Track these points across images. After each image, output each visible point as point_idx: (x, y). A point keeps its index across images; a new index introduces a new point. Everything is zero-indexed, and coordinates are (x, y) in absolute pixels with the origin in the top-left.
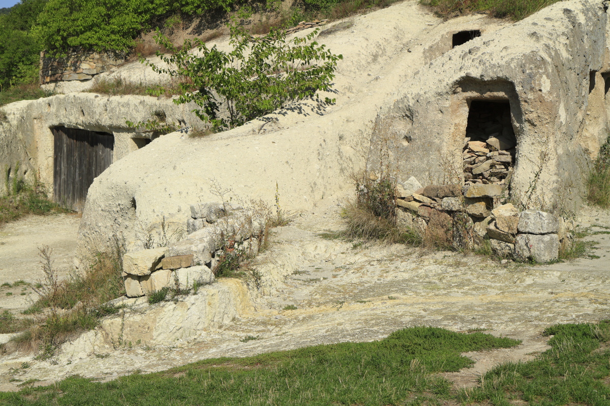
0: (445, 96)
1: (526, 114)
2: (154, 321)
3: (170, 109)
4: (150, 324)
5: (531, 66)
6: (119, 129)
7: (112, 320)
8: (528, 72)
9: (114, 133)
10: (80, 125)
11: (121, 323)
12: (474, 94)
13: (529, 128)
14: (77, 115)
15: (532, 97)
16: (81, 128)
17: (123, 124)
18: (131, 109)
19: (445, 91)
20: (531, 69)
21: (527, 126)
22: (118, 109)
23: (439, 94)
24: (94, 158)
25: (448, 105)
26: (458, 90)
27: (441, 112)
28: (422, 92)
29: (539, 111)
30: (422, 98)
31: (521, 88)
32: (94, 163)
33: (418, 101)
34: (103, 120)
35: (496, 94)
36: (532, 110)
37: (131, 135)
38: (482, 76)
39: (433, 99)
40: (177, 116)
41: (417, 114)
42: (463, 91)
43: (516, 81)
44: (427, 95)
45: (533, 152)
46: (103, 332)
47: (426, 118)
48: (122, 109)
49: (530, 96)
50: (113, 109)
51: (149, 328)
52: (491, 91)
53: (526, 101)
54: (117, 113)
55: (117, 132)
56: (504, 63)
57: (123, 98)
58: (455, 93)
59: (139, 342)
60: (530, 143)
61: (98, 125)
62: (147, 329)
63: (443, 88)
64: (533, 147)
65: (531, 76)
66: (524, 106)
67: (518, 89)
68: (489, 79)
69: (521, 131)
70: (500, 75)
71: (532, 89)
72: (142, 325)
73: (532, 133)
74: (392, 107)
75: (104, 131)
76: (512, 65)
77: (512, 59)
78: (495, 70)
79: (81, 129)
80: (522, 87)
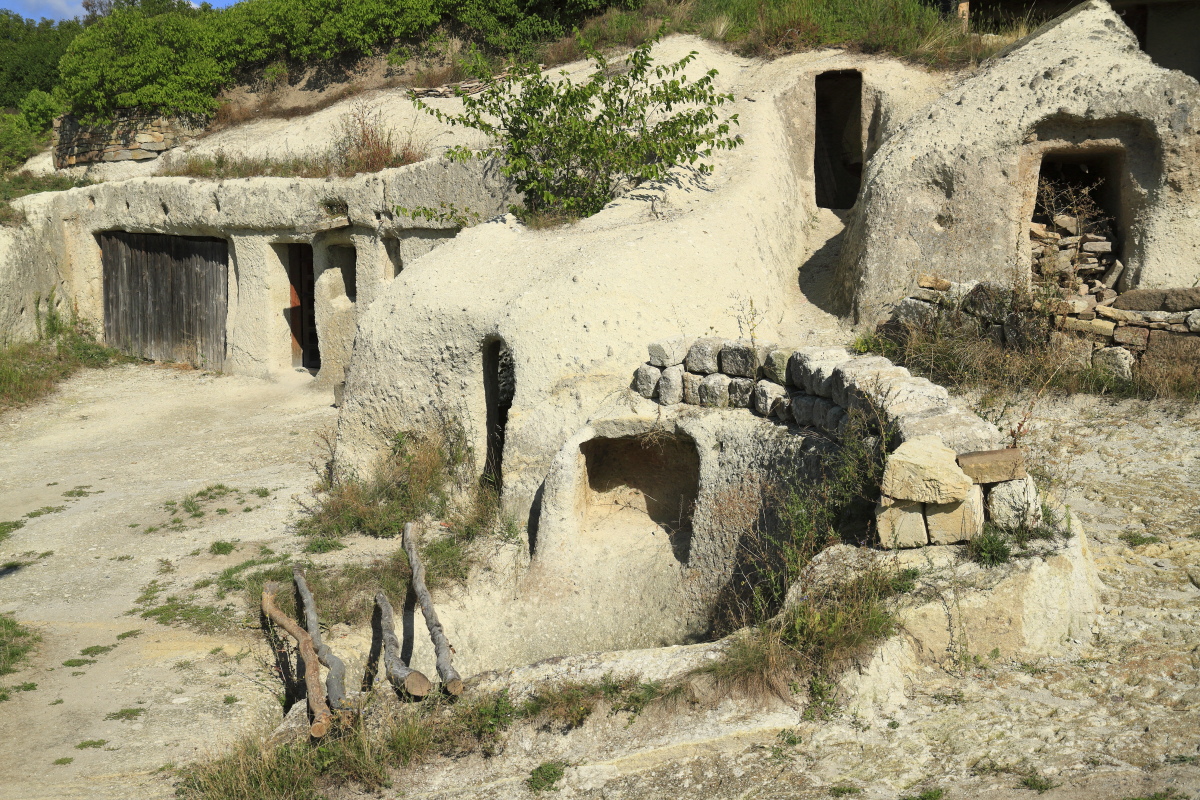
0: (1013, 148)
1: (1170, 171)
2: (1018, 604)
3: (357, 194)
4: (1009, 611)
5: (1182, 93)
6: (246, 230)
7: (921, 609)
8: (1178, 102)
9: (233, 236)
10: (159, 227)
11: (943, 614)
12: (1061, 144)
13: (1170, 194)
14: (153, 212)
15: (1187, 144)
16: (160, 231)
17: (254, 220)
18: (271, 198)
19: (1014, 139)
20: (1182, 97)
21: (1166, 192)
22: (243, 200)
23: (1005, 145)
24: (184, 278)
25: (1015, 163)
26: (1032, 138)
27: (1004, 173)
28: (967, 143)
29: (1193, 167)
30: (970, 152)
31: (1168, 129)
32: (184, 284)
33: (963, 157)
34: (211, 217)
35: (1102, 142)
36: (1183, 165)
37: (268, 239)
38: (1089, 111)
39: (992, 153)
40: (373, 206)
41: (962, 179)
42: (1041, 139)
43: (1156, 118)
44: (979, 147)
45: (1173, 234)
46: (909, 638)
47: (980, 184)
48: (253, 199)
49: (1184, 141)
50: (232, 199)
51: (1010, 621)
52: (1093, 138)
53: (1174, 151)
54: (243, 204)
55: (240, 235)
56: (1131, 90)
57: (251, 182)
58: (1025, 142)
59: (995, 653)
60: (1168, 219)
61: (199, 225)
62: (1007, 625)
63: (1011, 134)
64: (1173, 225)
65: (1184, 110)
66: (1170, 158)
67: (1162, 130)
68: (1103, 116)
69: (1153, 200)
70: (1126, 109)
71: (1187, 130)
72: (993, 615)
73: (1173, 203)
74: (909, 169)
75: (213, 234)
76: (1147, 93)
77: (1146, 83)
78: (1115, 101)
79: (159, 234)
80: (1170, 127)
